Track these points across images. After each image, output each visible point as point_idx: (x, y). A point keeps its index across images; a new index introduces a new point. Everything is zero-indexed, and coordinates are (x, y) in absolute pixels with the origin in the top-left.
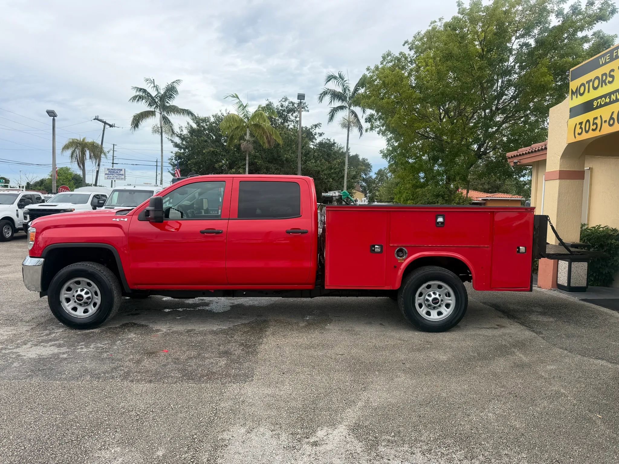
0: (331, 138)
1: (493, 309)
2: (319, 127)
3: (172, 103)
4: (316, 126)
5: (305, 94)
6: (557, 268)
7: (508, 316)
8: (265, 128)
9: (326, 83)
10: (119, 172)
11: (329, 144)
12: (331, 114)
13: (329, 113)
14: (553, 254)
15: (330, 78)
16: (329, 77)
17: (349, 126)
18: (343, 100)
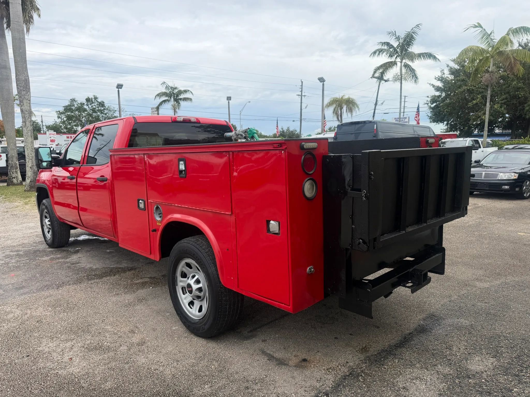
3: (412, 49)
10: (404, 120)
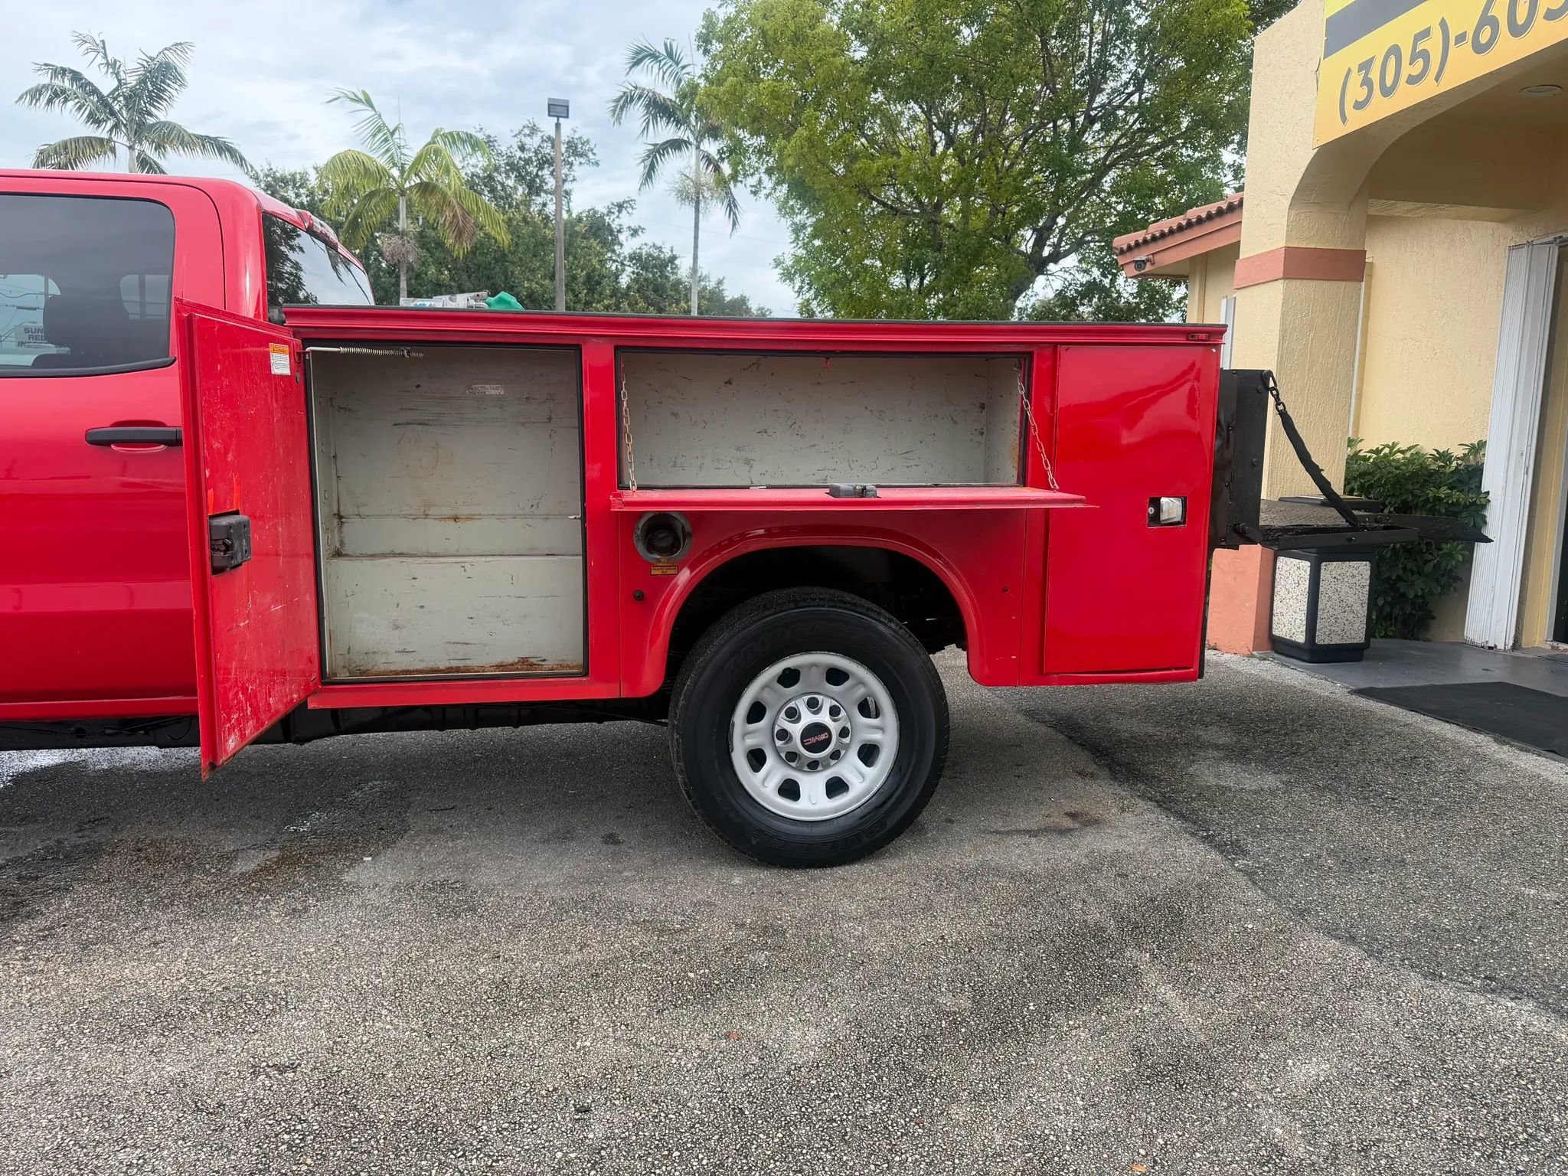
0: (663, 243)
1: (1062, 736)
2: (630, 210)
3: (163, 114)
4: (620, 207)
5: (568, 101)
6: (1270, 584)
7: (1110, 769)
8: (449, 193)
9: (631, 68)
11: (658, 258)
12: (648, 162)
13: (643, 161)
14: (1285, 530)
15: (639, 57)
16: (638, 53)
17: (698, 198)
18: (679, 123)
